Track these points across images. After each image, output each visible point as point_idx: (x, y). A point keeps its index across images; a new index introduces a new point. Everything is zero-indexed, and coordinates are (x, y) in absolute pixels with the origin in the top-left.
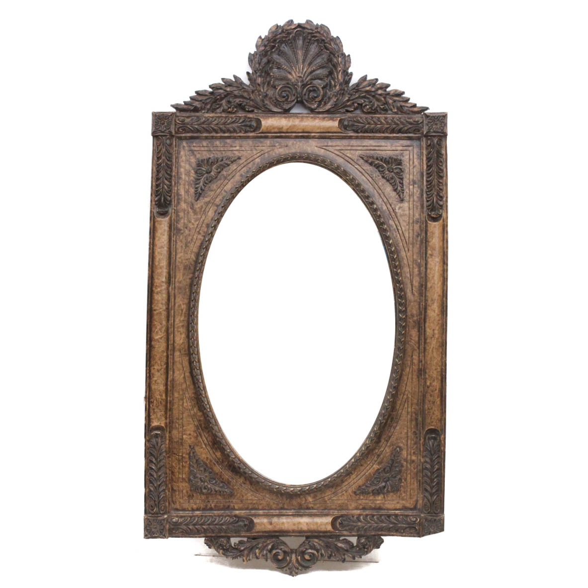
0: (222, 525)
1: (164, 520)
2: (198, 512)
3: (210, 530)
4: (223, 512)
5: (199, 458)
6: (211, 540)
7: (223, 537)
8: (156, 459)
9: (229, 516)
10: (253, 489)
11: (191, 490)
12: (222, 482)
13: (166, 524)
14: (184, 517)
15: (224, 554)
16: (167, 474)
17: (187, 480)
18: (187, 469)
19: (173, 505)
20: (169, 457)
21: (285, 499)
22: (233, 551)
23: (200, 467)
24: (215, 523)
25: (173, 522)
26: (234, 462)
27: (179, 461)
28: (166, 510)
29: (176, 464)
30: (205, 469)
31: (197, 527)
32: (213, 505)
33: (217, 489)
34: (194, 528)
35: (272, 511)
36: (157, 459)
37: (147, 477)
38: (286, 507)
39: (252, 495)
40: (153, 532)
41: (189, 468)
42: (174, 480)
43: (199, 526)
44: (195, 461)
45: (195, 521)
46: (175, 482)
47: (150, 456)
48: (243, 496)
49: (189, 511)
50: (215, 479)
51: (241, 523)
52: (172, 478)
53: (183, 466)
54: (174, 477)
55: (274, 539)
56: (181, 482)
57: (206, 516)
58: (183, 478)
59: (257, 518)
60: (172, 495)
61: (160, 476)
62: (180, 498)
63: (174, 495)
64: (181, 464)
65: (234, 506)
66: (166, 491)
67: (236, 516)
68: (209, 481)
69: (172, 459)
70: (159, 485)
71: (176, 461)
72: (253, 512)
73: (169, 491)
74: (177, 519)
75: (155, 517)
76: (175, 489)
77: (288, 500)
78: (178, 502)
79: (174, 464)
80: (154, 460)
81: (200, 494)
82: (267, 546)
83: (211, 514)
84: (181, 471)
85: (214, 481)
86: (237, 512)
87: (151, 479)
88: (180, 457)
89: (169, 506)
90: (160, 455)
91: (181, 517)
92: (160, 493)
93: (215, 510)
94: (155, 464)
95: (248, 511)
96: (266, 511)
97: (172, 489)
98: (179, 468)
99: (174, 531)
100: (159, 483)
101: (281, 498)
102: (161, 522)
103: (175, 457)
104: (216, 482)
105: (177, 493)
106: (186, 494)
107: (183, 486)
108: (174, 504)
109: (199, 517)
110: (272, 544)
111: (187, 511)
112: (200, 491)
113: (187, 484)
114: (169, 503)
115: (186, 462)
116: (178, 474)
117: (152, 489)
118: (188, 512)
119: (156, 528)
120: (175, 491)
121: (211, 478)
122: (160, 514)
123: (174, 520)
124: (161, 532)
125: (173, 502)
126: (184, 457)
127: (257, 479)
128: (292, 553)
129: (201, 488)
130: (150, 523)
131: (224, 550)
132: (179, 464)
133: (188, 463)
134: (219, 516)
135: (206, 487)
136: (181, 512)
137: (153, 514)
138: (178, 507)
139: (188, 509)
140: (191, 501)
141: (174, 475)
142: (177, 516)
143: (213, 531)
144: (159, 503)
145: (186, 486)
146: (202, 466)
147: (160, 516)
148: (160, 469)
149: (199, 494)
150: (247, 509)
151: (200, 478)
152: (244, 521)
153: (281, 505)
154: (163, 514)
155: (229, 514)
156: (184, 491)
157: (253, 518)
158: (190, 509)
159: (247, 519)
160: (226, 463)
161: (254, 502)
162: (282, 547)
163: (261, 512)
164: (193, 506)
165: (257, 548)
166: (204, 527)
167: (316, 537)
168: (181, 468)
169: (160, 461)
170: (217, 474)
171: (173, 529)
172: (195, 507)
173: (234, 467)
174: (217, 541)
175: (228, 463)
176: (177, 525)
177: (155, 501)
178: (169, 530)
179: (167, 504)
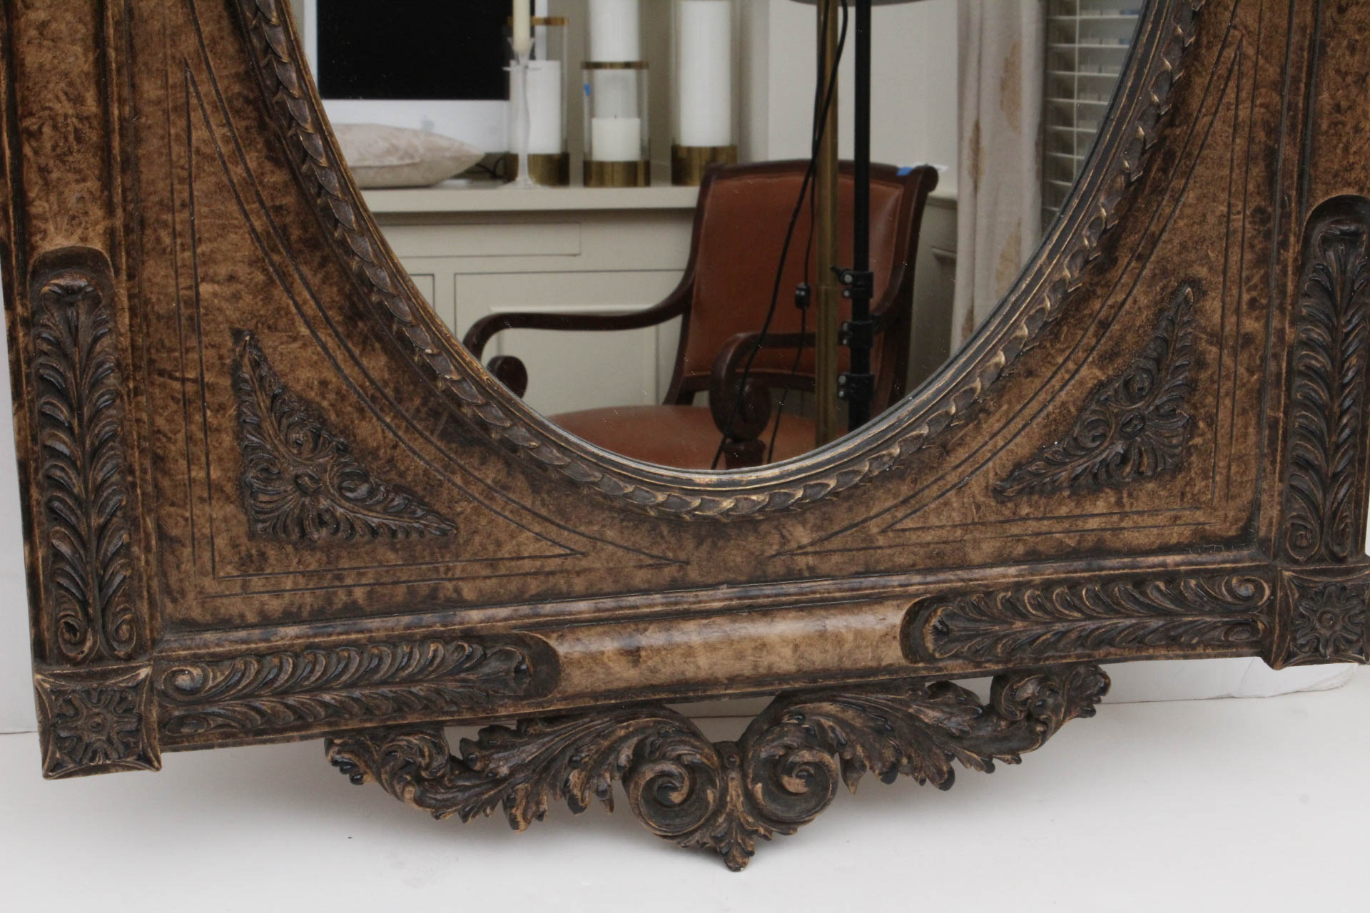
0: (411, 680)
1: (137, 688)
2: (291, 631)
3: (356, 708)
4: (406, 619)
5: (285, 388)
6: (362, 745)
7: (412, 729)
8: (76, 409)
9: (435, 637)
10: (544, 512)
11: (252, 536)
12: (398, 489)
13: (150, 702)
14: (232, 656)
15: (419, 801)
16: (131, 471)
17: (229, 488)
18: (227, 440)
19: (170, 605)
20: (137, 392)
21: (690, 544)
22: (461, 783)
23: (289, 426)
24: (377, 677)
25: (179, 690)
26: (459, 403)
27: (186, 402)
28: (140, 637)
29: (170, 421)
30: (317, 436)
31: (291, 700)
32: (359, 593)
33: (375, 521)
34: (280, 708)
35: (632, 600)
36: (80, 407)
37: (35, 493)
38: (693, 574)
39: (539, 537)
40: (88, 746)
41: (239, 436)
42: (169, 493)
43: (305, 698)
44: (264, 402)
45: (283, 677)
46: (173, 504)
47: (40, 395)
48: (499, 544)
49: (253, 626)
50: (364, 477)
51: (494, 666)
52: (156, 486)
53: (206, 427)
54: (166, 483)
55: (643, 721)
56: (202, 500)
57: (330, 649)
58: (209, 484)
59: (570, 637)
60: (161, 561)
61: (99, 488)
62: (203, 574)
63: (170, 558)
64: (198, 418)
65: (457, 590)
66: (135, 549)
67: (469, 635)
68: (340, 489)
69: (151, 398)
70: (103, 528)
71: (173, 407)
72: (548, 608)
73: (148, 549)
74: (196, 672)
75: (91, 676)
76: (175, 532)
77: (705, 547)
78: (191, 595)
79: (160, 422)
80: (63, 414)
81: (296, 549)
82: (614, 749)
83: (353, 636)
84: (198, 450)
85: (364, 489)
86: (475, 616)
87: (56, 504)
88: (190, 388)
89: (152, 617)
90: (95, 384)
91: (216, 660)
92: (105, 568)
93: (372, 615)
94: (70, 430)
95: (525, 609)
96: (609, 603)
97: (162, 535)
98: (189, 438)
99: (185, 730)
100: (96, 521)
101: (673, 540)
102: (123, 699)
103: (163, 386)
104: (372, 492)
105: (187, 551)
106: (227, 552)
107: (211, 520)
108: (174, 601)
109: (296, 656)
110: (635, 740)
111: (237, 628)
112: (295, 536)
113: (230, 509)
114: (152, 603)
115: (221, 408)
116: (183, 463)
117: (65, 549)
118: (242, 634)
119: (98, 728)
120: (177, 540)
121: (345, 476)
122: (118, 659)
123: (183, 681)
124: (127, 745)
125: (167, 590)
126: (212, 388)
127: (567, 473)
128: (724, 768)
129: (300, 524)
130: (72, 712)
131: (419, 780)
132: (188, 418)
133: (232, 412)
134: (392, 642)
135: (327, 517)
136: (209, 636)
137: (76, 663)
138: (197, 613)
139: (242, 616)
140: (256, 583)
141: (166, 473)
142: (195, 660)
143: (368, 711)
144: (104, 611)
145: (225, 520)
146: (301, 423)
147: (117, 672)
148: (95, 453)
149: (289, 548)
150: (518, 599)
151: (297, 477)
152: (509, 656)
153: (669, 572)
154: (129, 658)
155: (439, 628)
156: (221, 542)
157: (552, 643)
158: (251, 617)
159: (520, 641)
160: (417, 401)
161: (552, 564)
162: (683, 750)
163: (582, 607)
164: (263, 604)
165: (573, 764)
166: (327, 697)
167: (830, 694)
168: (200, 435)
169: (97, 413)
170: (374, 453)
171: (182, 721)
172: (275, 605)
173: (455, 420)
174: (385, 747)
175: (425, 403)
176: (199, 702)
177: (84, 604)
178: (162, 724)
179: (144, 608)
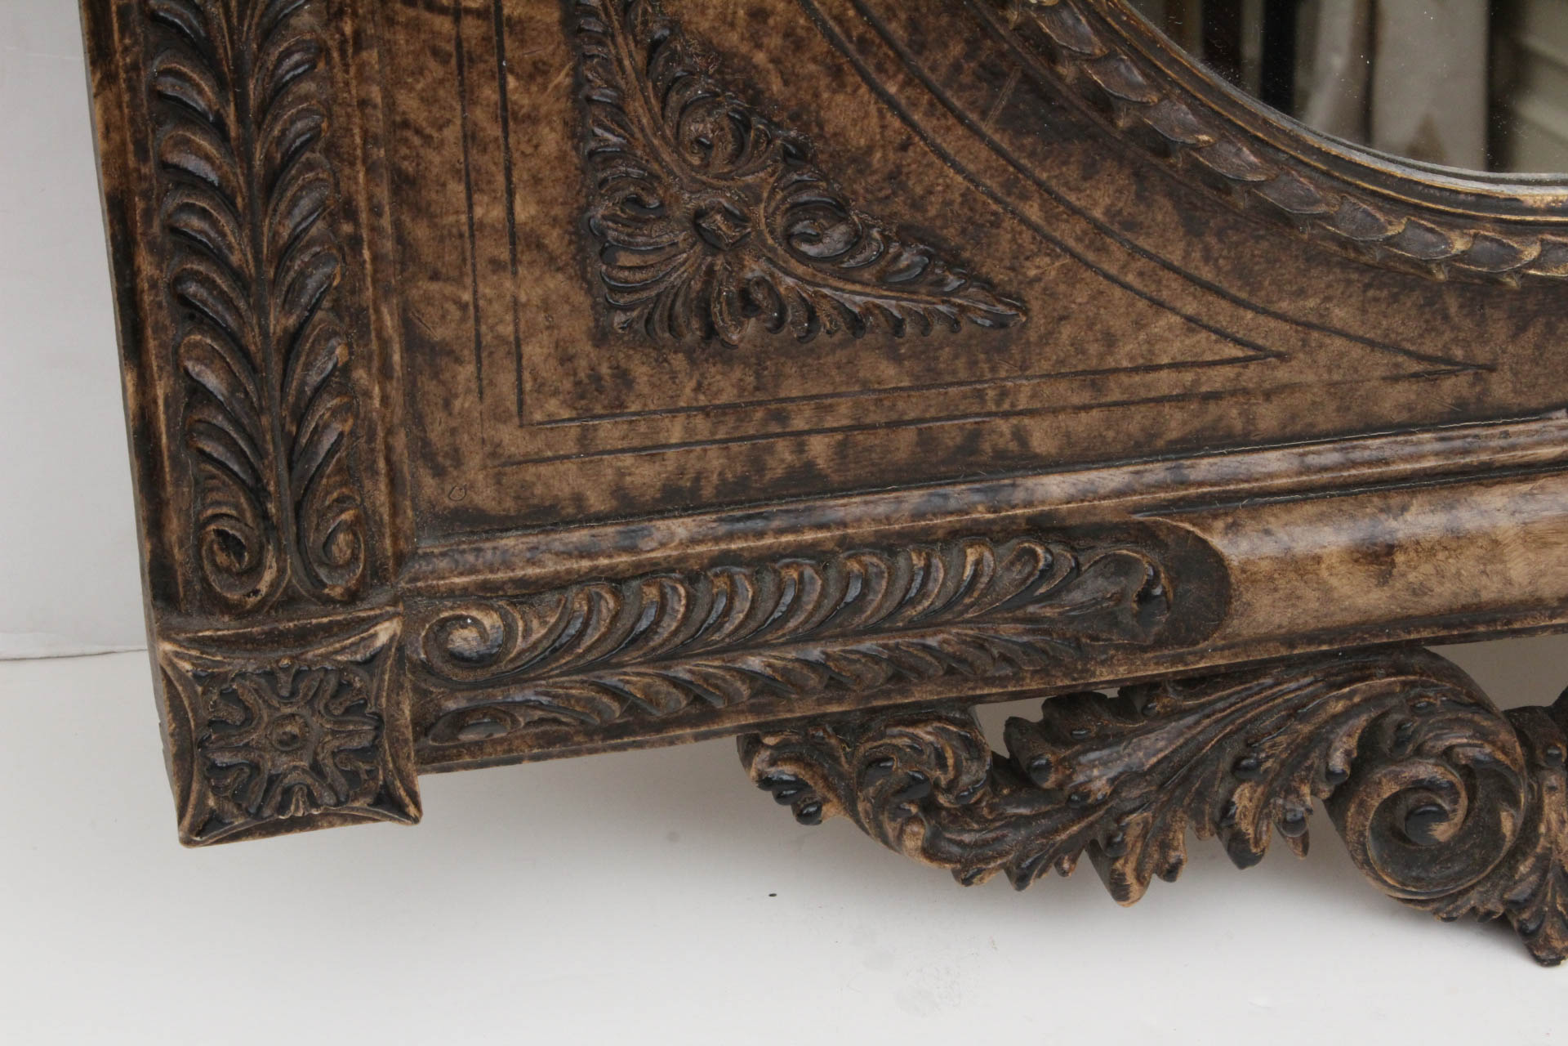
0: (930, 620)
1: (370, 663)
2: (681, 528)
3: (813, 680)
4: (914, 498)
5: (676, 26)
6: (816, 745)
7: (919, 714)
8: (229, 83)
9: (976, 533)
10: (1207, 274)
11: (601, 336)
12: (907, 234)
13: (397, 687)
14: (559, 584)
15: (931, 852)
16: (349, 211)
17: (554, 239)
18: (551, 139)
19: (429, 483)
20: (359, 41)
21: (1500, 329)
22: (1012, 810)
23: (683, 109)
24: (858, 621)
25: (457, 658)
26: (1051, 53)
27: (464, 60)
28: (371, 552)
29: (427, 100)
30: (742, 126)
31: (681, 671)
32: (819, 448)
33: (856, 301)
34: (664, 687)
35: (1375, 446)
36: (240, 81)
37: (146, 264)
38: (1501, 389)
39: (1193, 323)
40: (272, 780)
41: (576, 133)
42: (428, 253)
43: (711, 665)
44: (630, 56)
45: (669, 625)
46: (435, 276)
47: (150, 57)
48: (1110, 341)
49: (601, 519)
50: (838, 210)
51: (1093, 588)
52: (401, 238)
53: (505, 113)
54: (420, 232)
55: (1380, 683)
56: (496, 265)
57: (761, 563)
58: (512, 232)
59: (1250, 526)
60: (412, 395)
61: (284, 254)
62: (499, 416)
63: (430, 386)
64: (489, 93)
65: (1020, 436)
66: (360, 375)
67: (1044, 527)
68: (788, 237)
69: (389, 53)
70: (294, 338)
71: (436, 70)
72: (1205, 468)
73: (385, 372)
74: (490, 621)
75: (276, 639)
76: (439, 334)
77: (1531, 335)
78: (474, 461)
79: (408, 103)
80: (203, 95)
81: (692, 362)
82: (1320, 740)
83: (809, 536)
84: (490, 162)
85: (836, 238)
86: (1055, 488)
87: (192, 288)
88: (472, 29)
89: (395, 510)
90: (271, 30)
91: (527, 593)
92: (300, 419)
93: (845, 490)
94: (218, 128)
95: (1157, 472)
96: (1327, 455)
97: (413, 340)
98: (471, 137)
99: (467, 737)
100: (279, 322)
101: (1468, 324)
102: (343, 687)
103: (414, 26)
104: (856, 241)
105: (467, 371)
106: (549, 371)
107: (516, 306)
108: (439, 472)
109: (692, 579)
110: (1361, 721)
111: (568, 523)
112: (693, 333)
113: (556, 283)
114: (394, 482)
115: (538, 72)
116: (457, 189)
117: (212, 381)
118: (578, 536)
119: (290, 744)
120: (447, 351)
121: (798, 210)
122: (329, 600)
123: (464, 640)
124: (353, 777)
125: (424, 452)
126: (518, 27)
127: (1271, 196)
128: (1533, 767)
129: (704, 309)
130: (238, 716)
131: (929, 807)
132: (467, 95)
133: (562, 79)
134: (888, 545)
135: (759, 295)
136: (510, 542)
137: (236, 611)
138: (485, 497)
139: (578, 499)
140: (609, 432)
141: (421, 211)
142: (485, 594)
143: (836, 684)
144: (298, 507)
145: (546, 306)
146: (711, 101)
147: (328, 631)
148: (273, 182)
149: (679, 361)
150: (1140, 451)
151: (699, 214)
152: (1124, 566)
153: (1454, 387)
154: (352, 597)
155: (982, 514)
156: (536, 352)
157: (1217, 542)
158: (597, 502)
159: (1145, 535)
160: (956, 49)
161: (1218, 378)
162: (1456, 738)
163: (1274, 464)
164: (621, 473)
165: (1240, 771)
166: (755, 663)
168: (495, 131)
169: (277, 92)
170: (860, 160)
171: (460, 720)
172: (645, 476)
173: (1039, 91)
174: (865, 748)
175: (973, 47)
176: (498, 681)
177: (257, 493)
178: (422, 727)
179: (380, 495)
